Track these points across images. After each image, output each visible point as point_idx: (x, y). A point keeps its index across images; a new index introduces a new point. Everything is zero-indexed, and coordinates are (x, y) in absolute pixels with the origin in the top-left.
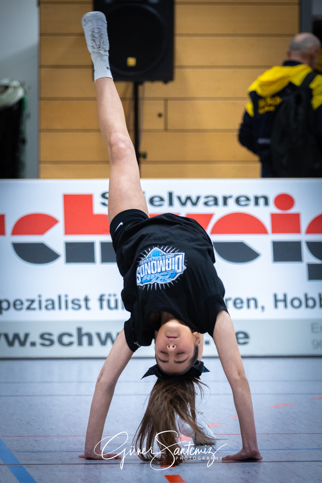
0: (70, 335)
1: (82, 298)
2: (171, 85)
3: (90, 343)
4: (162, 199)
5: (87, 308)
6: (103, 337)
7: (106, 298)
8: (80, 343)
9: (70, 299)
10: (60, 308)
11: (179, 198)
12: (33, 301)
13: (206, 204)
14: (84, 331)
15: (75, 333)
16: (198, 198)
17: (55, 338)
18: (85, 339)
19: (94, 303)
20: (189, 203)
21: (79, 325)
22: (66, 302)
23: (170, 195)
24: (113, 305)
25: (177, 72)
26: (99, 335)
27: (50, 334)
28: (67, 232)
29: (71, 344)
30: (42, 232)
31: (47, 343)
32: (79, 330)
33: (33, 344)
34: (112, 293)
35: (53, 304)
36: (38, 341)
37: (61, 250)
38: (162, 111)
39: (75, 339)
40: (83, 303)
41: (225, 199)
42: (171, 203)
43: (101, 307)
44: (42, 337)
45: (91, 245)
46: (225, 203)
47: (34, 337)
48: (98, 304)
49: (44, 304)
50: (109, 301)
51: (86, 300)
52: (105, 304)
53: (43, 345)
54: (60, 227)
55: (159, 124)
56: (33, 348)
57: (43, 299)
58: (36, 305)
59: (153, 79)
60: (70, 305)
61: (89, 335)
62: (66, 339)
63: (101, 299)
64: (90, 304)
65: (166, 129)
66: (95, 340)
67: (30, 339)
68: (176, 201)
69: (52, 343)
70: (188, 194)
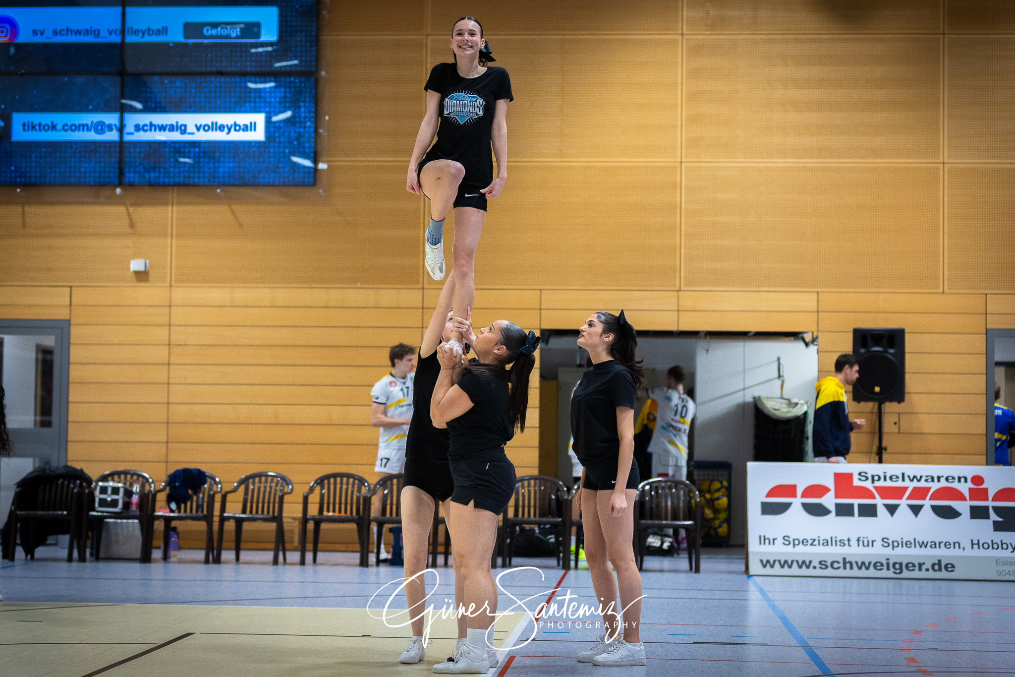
0: (838, 562)
1: (846, 539)
2: (902, 404)
3: (851, 568)
4: (897, 477)
5: (849, 545)
6: (860, 564)
7: (861, 539)
8: (845, 568)
9: (838, 540)
10: (832, 545)
11: (909, 477)
12: (814, 540)
13: (926, 480)
14: (847, 560)
15: (841, 561)
16: (921, 477)
17: (829, 564)
18: (848, 565)
19: (854, 542)
20: (915, 480)
21: (844, 557)
22: (836, 541)
23: (903, 474)
24: (866, 544)
25: (907, 396)
26: (857, 563)
27: (825, 562)
28: (837, 497)
29: (839, 568)
30: (820, 496)
31: (824, 567)
32: (844, 559)
33: (815, 567)
34: (866, 536)
35: (827, 542)
36: (818, 566)
37: (832, 508)
38: (897, 421)
39: (841, 565)
40: (846, 542)
41: (939, 478)
42: (903, 480)
43: (859, 545)
44: (820, 563)
45: (852, 505)
46: (939, 480)
47: (815, 563)
48: (857, 543)
49: (821, 542)
50: (863, 541)
51: (849, 540)
52: (861, 543)
53: (821, 568)
54: (832, 494)
55: (895, 429)
56: (815, 570)
57: (821, 539)
58: (816, 542)
59: (891, 400)
60: (838, 543)
61: (851, 563)
62: (836, 565)
63: (858, 540)
64: (851, 543)
65: (899, 432)
66: (855, 566)
67: (813, 564)
68: (906, 478)
69: (827, 567)
70: (915, 474)
